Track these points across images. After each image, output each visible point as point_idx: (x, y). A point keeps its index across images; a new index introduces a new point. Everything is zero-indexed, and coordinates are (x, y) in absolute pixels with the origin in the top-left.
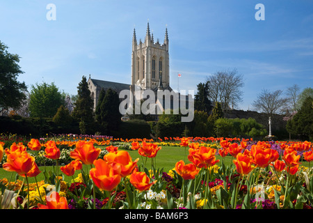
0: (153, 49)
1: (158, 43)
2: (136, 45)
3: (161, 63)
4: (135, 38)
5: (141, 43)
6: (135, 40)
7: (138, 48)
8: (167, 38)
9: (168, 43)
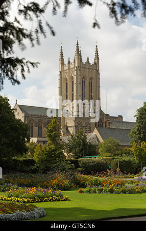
0: (82, 69)
1: (88, 62)
2: (63, 64)
3: (91, 84)
4: (62, 57)
5: (69, 62)
6: (62, 59)
7: (66, 68)
8: (98, 56)
9: (98, 62)
